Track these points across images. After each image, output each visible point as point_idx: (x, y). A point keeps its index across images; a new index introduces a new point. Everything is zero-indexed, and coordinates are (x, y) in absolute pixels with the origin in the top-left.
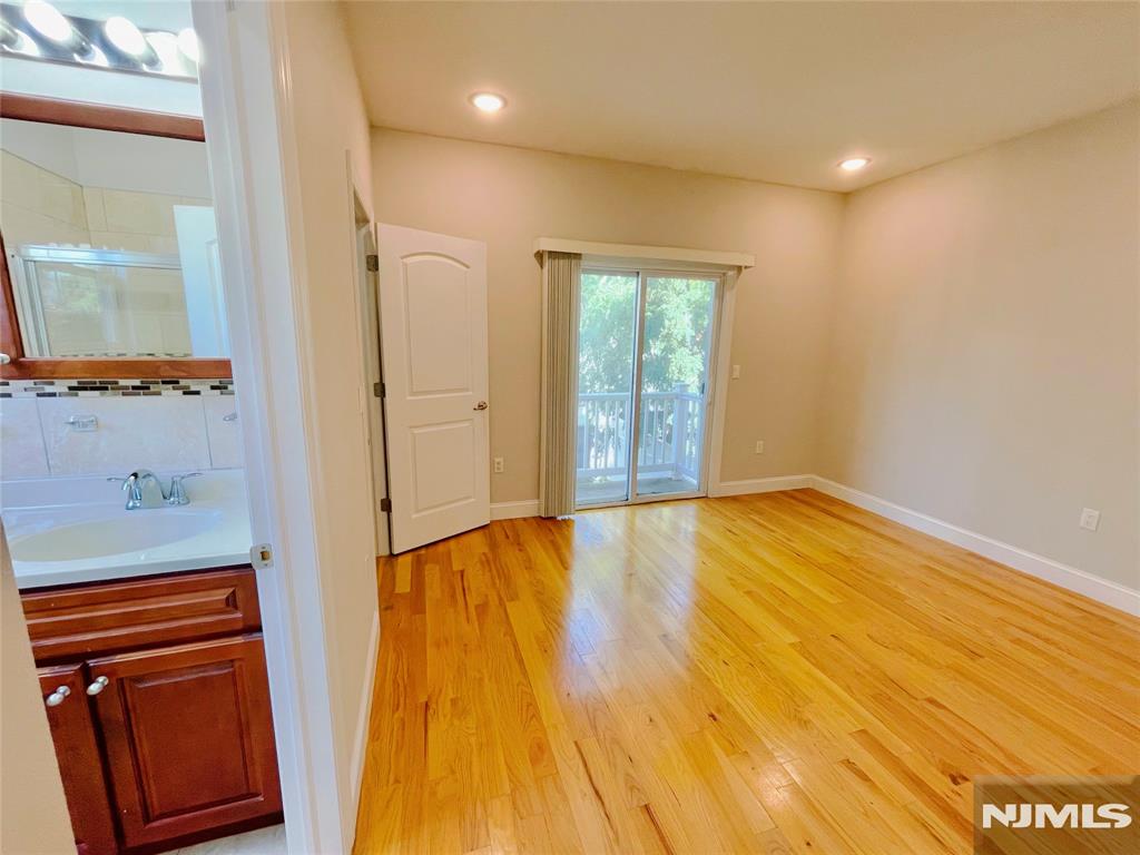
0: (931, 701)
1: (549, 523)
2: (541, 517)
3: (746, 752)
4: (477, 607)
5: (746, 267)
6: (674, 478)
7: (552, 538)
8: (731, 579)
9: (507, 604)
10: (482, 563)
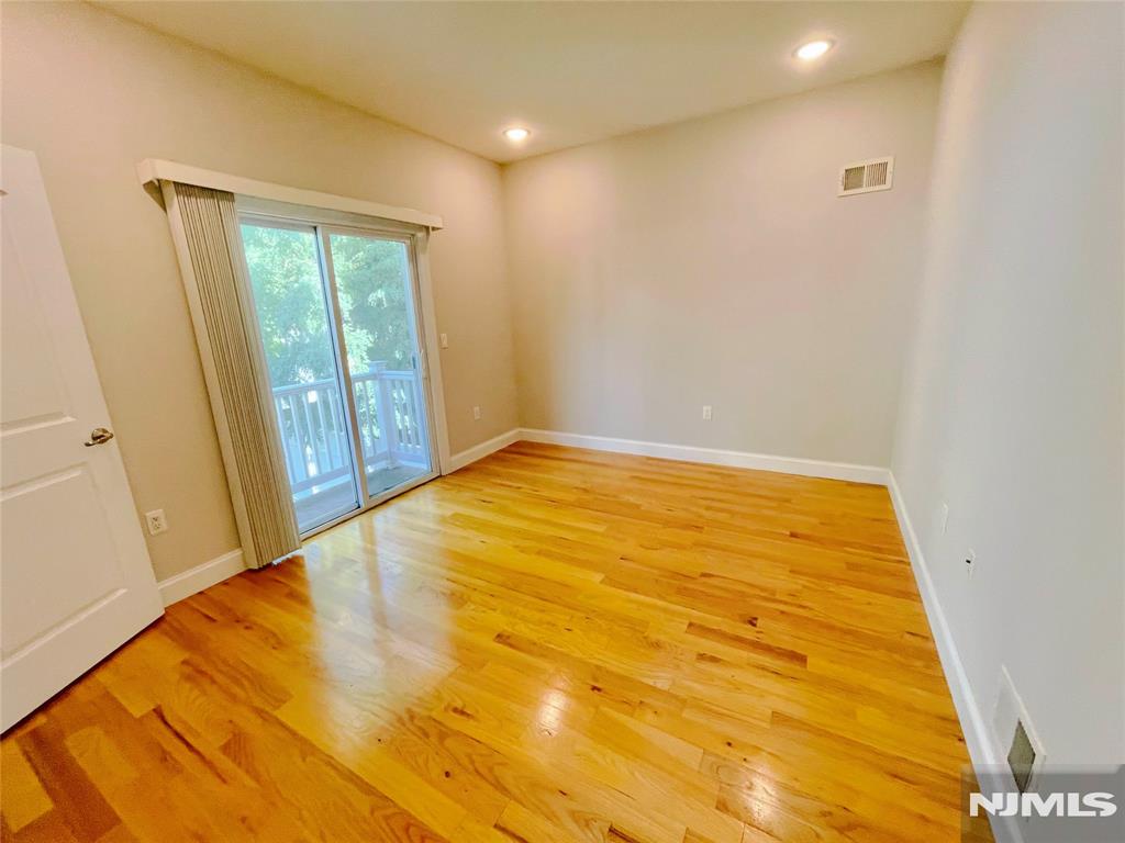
0: (704, 575)
1: (270, 574)
2: (251, 571)
3: (641, 702)
4: (225, 749)
5: (434, 229)
6: (390, 468)
7: (286, 590)
8: (516, 547)
9: (277, 713)
10: (188, 678)
